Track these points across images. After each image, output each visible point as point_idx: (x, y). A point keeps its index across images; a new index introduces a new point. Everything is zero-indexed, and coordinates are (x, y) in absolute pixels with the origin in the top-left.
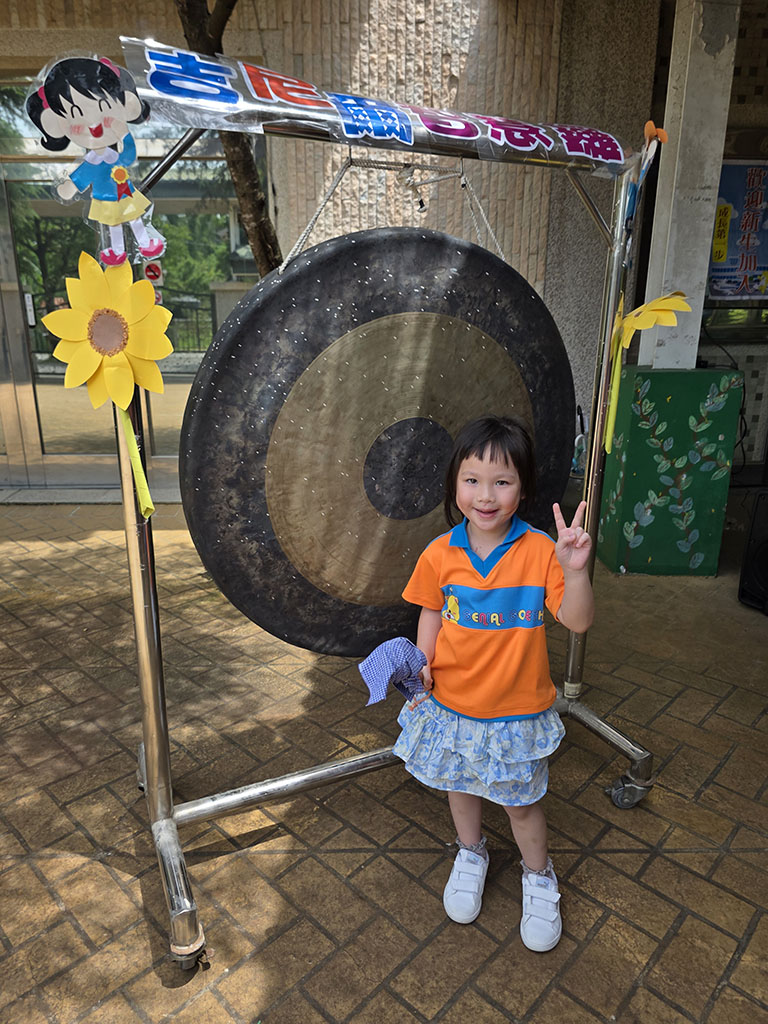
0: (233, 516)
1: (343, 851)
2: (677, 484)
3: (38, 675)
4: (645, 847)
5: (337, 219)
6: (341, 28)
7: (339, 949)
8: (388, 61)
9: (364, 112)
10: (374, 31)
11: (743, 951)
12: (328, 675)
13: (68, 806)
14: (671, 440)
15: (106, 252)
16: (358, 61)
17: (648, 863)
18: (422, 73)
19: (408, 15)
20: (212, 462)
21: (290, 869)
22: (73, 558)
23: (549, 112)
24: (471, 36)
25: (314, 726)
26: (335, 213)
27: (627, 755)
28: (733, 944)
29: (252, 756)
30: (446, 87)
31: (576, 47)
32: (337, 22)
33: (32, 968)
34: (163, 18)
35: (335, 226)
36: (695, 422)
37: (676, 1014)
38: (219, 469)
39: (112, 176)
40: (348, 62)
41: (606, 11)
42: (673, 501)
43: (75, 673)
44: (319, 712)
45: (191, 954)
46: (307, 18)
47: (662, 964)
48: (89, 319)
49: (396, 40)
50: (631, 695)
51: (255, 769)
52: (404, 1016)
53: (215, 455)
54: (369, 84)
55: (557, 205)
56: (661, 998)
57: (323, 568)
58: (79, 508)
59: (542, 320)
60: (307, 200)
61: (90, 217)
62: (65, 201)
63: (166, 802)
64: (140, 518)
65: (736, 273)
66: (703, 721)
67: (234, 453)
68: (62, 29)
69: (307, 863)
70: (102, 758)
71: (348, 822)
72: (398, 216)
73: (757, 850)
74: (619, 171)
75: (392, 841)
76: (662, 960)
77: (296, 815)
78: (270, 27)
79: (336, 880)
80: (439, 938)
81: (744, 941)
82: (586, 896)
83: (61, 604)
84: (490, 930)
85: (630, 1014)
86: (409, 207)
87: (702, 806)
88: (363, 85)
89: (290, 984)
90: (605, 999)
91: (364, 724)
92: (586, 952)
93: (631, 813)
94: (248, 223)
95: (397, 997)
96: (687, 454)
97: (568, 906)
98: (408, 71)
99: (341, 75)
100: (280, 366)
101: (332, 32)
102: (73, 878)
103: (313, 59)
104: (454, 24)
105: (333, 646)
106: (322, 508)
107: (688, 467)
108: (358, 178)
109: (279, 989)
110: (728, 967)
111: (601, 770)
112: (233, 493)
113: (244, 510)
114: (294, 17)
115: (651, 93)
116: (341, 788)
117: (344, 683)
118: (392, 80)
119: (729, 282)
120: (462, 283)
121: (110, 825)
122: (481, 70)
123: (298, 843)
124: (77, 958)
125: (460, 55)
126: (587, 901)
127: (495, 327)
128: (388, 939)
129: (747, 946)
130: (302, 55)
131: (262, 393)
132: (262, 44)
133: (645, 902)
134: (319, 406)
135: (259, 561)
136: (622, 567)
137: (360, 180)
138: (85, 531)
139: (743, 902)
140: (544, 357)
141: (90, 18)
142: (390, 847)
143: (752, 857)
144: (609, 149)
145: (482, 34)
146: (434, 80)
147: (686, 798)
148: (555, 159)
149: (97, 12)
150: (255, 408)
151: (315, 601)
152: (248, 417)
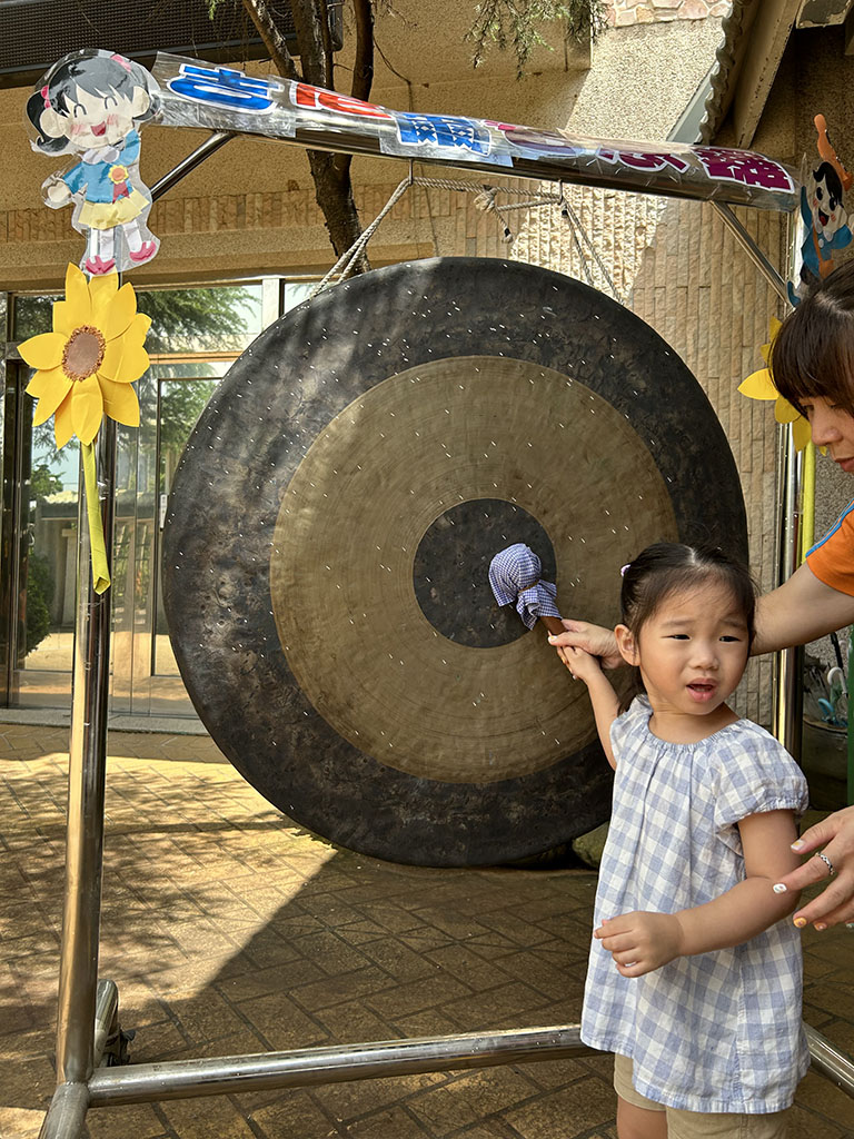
0: (223, 610)
18: (612, 247)
20: (200, 532)
24: (669, 207)
30: (640, 260)
38: (208, 543)
39: (110, 175)
48: (68, 340)
49: (582, 217)
53: (206, 522)
57: (350, 705)
59: (682, 385)
61: (80, 222)
67: (231, 522)
68: (232, 230)
78: (443, 214)
103: (489, 241)
106: (350, 614)
112: (226, 576)
113: (240, 605)
120: (558, 325)
122: (683, 240)
125: (657, 227)
127: (609, 386)
130: (476, 238)
131: (274, 444)
132: (434, 232)
134: (349, 468)
135: (256, 682)
140: (688, 435)
141: (259, 219)
144: (771, 176)
146: (626, 254)
148: (691, 183)
150: (263, 463)
151: (336, 756)
152: (254, 474)
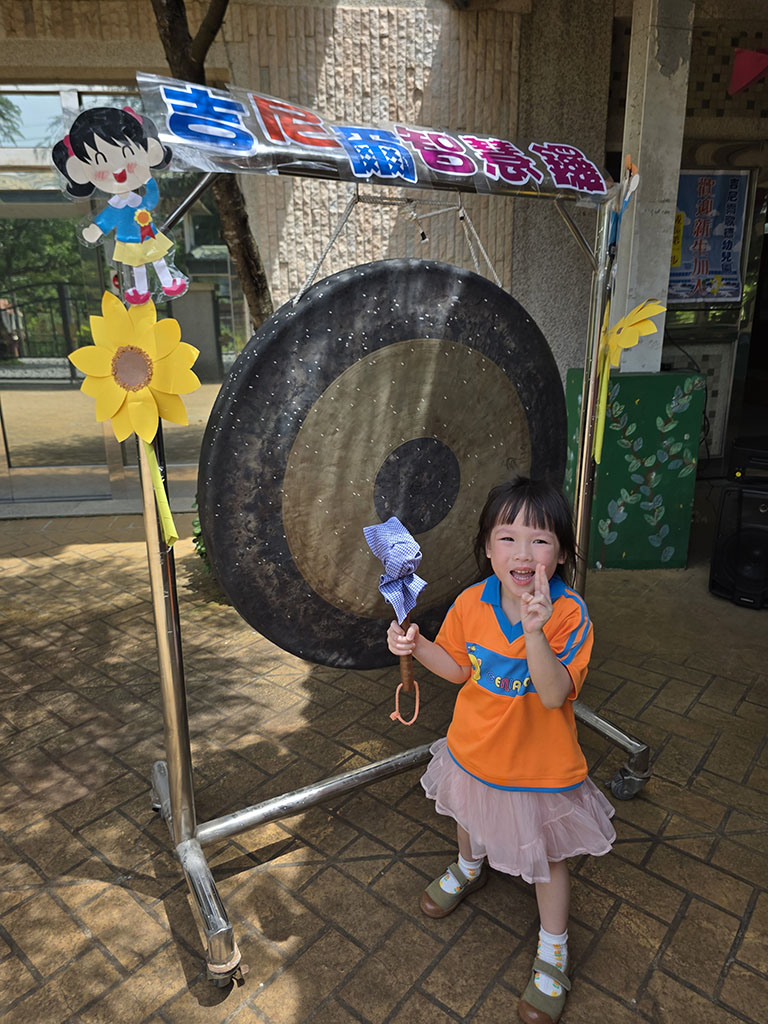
0: (251, 539)
1: (362, 858)
2: (647, 482)
3: (30, 698)
4: (648, 836)
5: (307, 228)
6: (306, 42)
7: (368, 955)
8: (354, 74)
9: (370, 151)
10: (339, 44)
11: (746, 928)
12: (326, 684)
13: (80, 832)
14: (640, 441)
15: (130, 291)
16: (324, 74)
17: (651, 850)
18: (387, 86)
19: (372, 30)
20: (231, 488)
21: (311, 881)
22: (50, 573)
23: (511, 125)
24: (434, 51)
25: (318, 736)
26: (306, 222)
27: (624, 749)
28: (736, 923)
29: (260, 770)
30: (411, 100)
31: (534, 63)
32: (303, 37)
33: (66, 998)
34: (127, 30)
35: (306, 234)
36: (662, 423)
37: (690, 993)
38: (238, 495)
39: (136, 218)
40: (314, 75)
41: (562, 29)
42: (644, 498)
43: (69, 694)
44: (322, 722)
45: (228, 972)
46: (272, 30)
47: (673, 946)
48: (114, 355)
49: (361, 54)
50: (619, 688)
51: (264, 783)
52: (438, 1015)
53: (235, 481)
54: (335, 96)
55: (521, 214)
56: (676, 978)
57: (337, 585)
58: (51, 522)
59: (536, 342)
60: (277, 210)
61: (114, 259)
62: (90, 244)
63: (191, 824)
64: (163, 546)
65: (691, 277)
66: (687, 712)
67: (252, 479)
68: (22, 39)
69: (327, 873)
70: (109, 780)
71: (363, 830)
72: (367, 225)
73: (750, 832)
74: (602, 201)
75: (407, 846)
76: (673, 943)
77: (311, 826)
78: (236, 39)
79: (358, 888)
80: (464, 937)
81: (746, 919)
82: (596, 886)
83: (44, 624)
84: (511, 926)
85: (649, 997)
86: (378, 215)
87: (694, 792)
88: (330, 97)
89: (325, 994)
90: (625, 984)
91: (367, 731)
92: (602, 941)
93: (630, 803)
94: (231, 240)
95: (430, 998)
96: (655, 454)
97: (581, 898)
98: (373, 84)
99: (307, 87)
100: (295, 394)
101: (298, 46)
102: (97, 903)
103: (279, 71)
104: (417, 39)
105: (345, 659)
106: (335, 528)
107: (657, 466)
108: (327, 188)
109: (315, 999)
110: (734, 943)
111: (598, 764)
112: (251, 517)
113: (261, 533)
114: (259, 30)
115: (606, 106)
116: (352, 796)
117: (343, 691)
118: (358, 93)
119: (684, 286)
120: (463, 309)
121: (127, 848)
122: (445, 84)
123: (317, 854)
124: (110, 984)
125: (424, 69)
126: (598, 892)
127: (493, 348)
128: (415, 943)
129: (748, 922)
130: (268, 67)
131: (280, 421)
132: (228, 56)
133: (652, 889)
134: (332, 431)
135: (276, 581)
136: (598, 563)
137: (329, 190)
138: (59, 545)
139: (741, 883)
140: (539, 376)
141: (51, 28)
142: (406, 852)
143: (745, 839)
144: (593, 181)
145: (444, 49)
146: (399, 93)
147: (680, 786)
148: (545, 191)
149: (58, 23)
150: (272, 435)
151: (329, 617)
152: (266, 443)
